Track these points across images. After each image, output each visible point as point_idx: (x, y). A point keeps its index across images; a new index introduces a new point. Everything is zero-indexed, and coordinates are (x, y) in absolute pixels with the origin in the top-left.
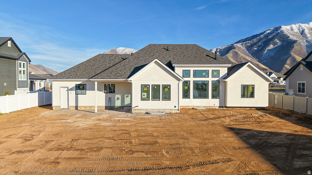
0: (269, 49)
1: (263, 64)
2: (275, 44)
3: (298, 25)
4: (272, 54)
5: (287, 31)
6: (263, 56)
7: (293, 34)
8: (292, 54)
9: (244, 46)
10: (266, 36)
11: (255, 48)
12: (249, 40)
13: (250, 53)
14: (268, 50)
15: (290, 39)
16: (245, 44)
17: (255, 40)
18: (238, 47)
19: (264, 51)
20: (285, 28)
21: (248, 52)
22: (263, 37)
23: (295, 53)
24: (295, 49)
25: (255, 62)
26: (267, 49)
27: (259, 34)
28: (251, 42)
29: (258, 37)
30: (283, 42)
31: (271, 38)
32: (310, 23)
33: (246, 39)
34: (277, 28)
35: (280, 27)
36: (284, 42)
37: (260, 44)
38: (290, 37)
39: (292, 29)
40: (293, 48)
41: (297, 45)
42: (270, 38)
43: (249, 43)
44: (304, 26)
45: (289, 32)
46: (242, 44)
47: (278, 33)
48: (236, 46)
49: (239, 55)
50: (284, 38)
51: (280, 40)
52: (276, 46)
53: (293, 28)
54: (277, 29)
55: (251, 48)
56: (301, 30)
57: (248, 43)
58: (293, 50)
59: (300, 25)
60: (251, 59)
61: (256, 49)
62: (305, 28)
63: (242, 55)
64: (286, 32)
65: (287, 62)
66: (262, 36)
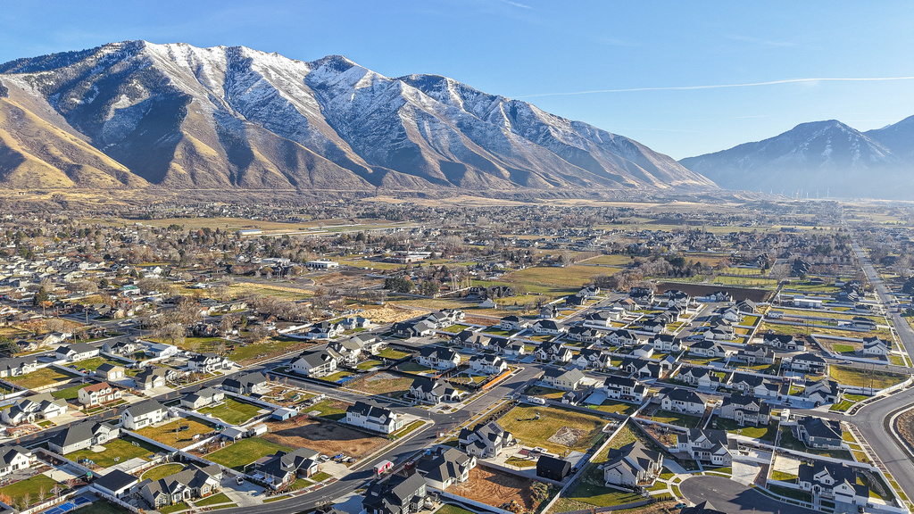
0: (119, 107)
1: (108, 153)
2: (133, 94)
3: (184, 48)
4: (129, 124)
5: (159, 59)
6: (105, 129)
7: (176, 73)
8: (185, 133)
9: (36, 88)
10: (102, 64)
11: (76, 97)
12: (48, 69)
13: (62, 114)
14: (116, 110)
15: (172, 87)
16: (40, 79)
17: (70, 71)
18: (14, 86)
19: (107, 114)
20: (155, 51)
21: (53, 111)
22: (93, 64)
23: (190, 129)
24: (189, 119)
25: (90, 151)
26: (113, 106)
27: (81, 53)
28: (59, 76)
29: (79, 64)
30: (154, 90)
31: (119, 73)
32: (212, 49)
33: (35, 60)
34: (133, 44)
35: (141, 45)
36: (158, 92)
37: (89, 86)
38: (172, 81)
39: (173, 58)
40: (184, 115)
41: (194, 110)
42: (116, 74)
43: (53, 78)
44: (199, 53)
45: (166, 66)
46: (26, 79)
47: (137, 63)
48: (9, 83)
49: (30, 121)
50: (156, 81)
51: (146, 87)
52: (138, 101)
53: (175, 55)
54: (133, 48)
55: (60, 98)
56: (194, 63)
57: (49, 78)
58: (186, 121)
59: (189, 49)
60: (73, 137)
61: (78, 101)
62: (204, 61)
63: (40, 121)
64: (158, 65)
65: (176, 153)
66: (90, 62)
